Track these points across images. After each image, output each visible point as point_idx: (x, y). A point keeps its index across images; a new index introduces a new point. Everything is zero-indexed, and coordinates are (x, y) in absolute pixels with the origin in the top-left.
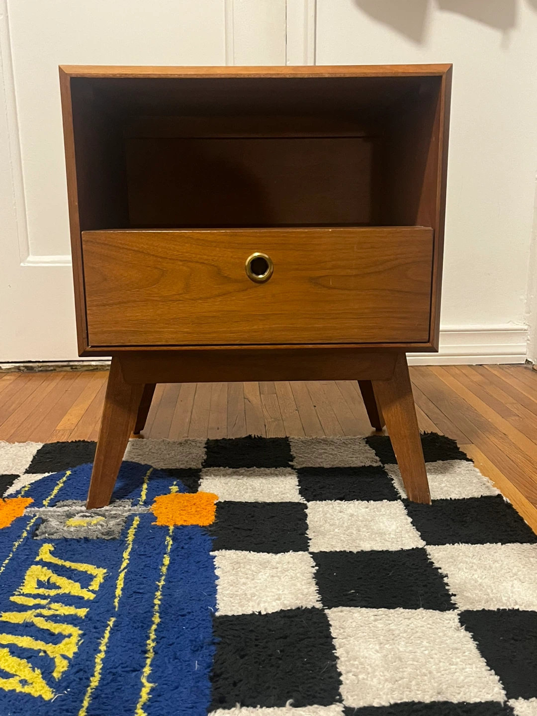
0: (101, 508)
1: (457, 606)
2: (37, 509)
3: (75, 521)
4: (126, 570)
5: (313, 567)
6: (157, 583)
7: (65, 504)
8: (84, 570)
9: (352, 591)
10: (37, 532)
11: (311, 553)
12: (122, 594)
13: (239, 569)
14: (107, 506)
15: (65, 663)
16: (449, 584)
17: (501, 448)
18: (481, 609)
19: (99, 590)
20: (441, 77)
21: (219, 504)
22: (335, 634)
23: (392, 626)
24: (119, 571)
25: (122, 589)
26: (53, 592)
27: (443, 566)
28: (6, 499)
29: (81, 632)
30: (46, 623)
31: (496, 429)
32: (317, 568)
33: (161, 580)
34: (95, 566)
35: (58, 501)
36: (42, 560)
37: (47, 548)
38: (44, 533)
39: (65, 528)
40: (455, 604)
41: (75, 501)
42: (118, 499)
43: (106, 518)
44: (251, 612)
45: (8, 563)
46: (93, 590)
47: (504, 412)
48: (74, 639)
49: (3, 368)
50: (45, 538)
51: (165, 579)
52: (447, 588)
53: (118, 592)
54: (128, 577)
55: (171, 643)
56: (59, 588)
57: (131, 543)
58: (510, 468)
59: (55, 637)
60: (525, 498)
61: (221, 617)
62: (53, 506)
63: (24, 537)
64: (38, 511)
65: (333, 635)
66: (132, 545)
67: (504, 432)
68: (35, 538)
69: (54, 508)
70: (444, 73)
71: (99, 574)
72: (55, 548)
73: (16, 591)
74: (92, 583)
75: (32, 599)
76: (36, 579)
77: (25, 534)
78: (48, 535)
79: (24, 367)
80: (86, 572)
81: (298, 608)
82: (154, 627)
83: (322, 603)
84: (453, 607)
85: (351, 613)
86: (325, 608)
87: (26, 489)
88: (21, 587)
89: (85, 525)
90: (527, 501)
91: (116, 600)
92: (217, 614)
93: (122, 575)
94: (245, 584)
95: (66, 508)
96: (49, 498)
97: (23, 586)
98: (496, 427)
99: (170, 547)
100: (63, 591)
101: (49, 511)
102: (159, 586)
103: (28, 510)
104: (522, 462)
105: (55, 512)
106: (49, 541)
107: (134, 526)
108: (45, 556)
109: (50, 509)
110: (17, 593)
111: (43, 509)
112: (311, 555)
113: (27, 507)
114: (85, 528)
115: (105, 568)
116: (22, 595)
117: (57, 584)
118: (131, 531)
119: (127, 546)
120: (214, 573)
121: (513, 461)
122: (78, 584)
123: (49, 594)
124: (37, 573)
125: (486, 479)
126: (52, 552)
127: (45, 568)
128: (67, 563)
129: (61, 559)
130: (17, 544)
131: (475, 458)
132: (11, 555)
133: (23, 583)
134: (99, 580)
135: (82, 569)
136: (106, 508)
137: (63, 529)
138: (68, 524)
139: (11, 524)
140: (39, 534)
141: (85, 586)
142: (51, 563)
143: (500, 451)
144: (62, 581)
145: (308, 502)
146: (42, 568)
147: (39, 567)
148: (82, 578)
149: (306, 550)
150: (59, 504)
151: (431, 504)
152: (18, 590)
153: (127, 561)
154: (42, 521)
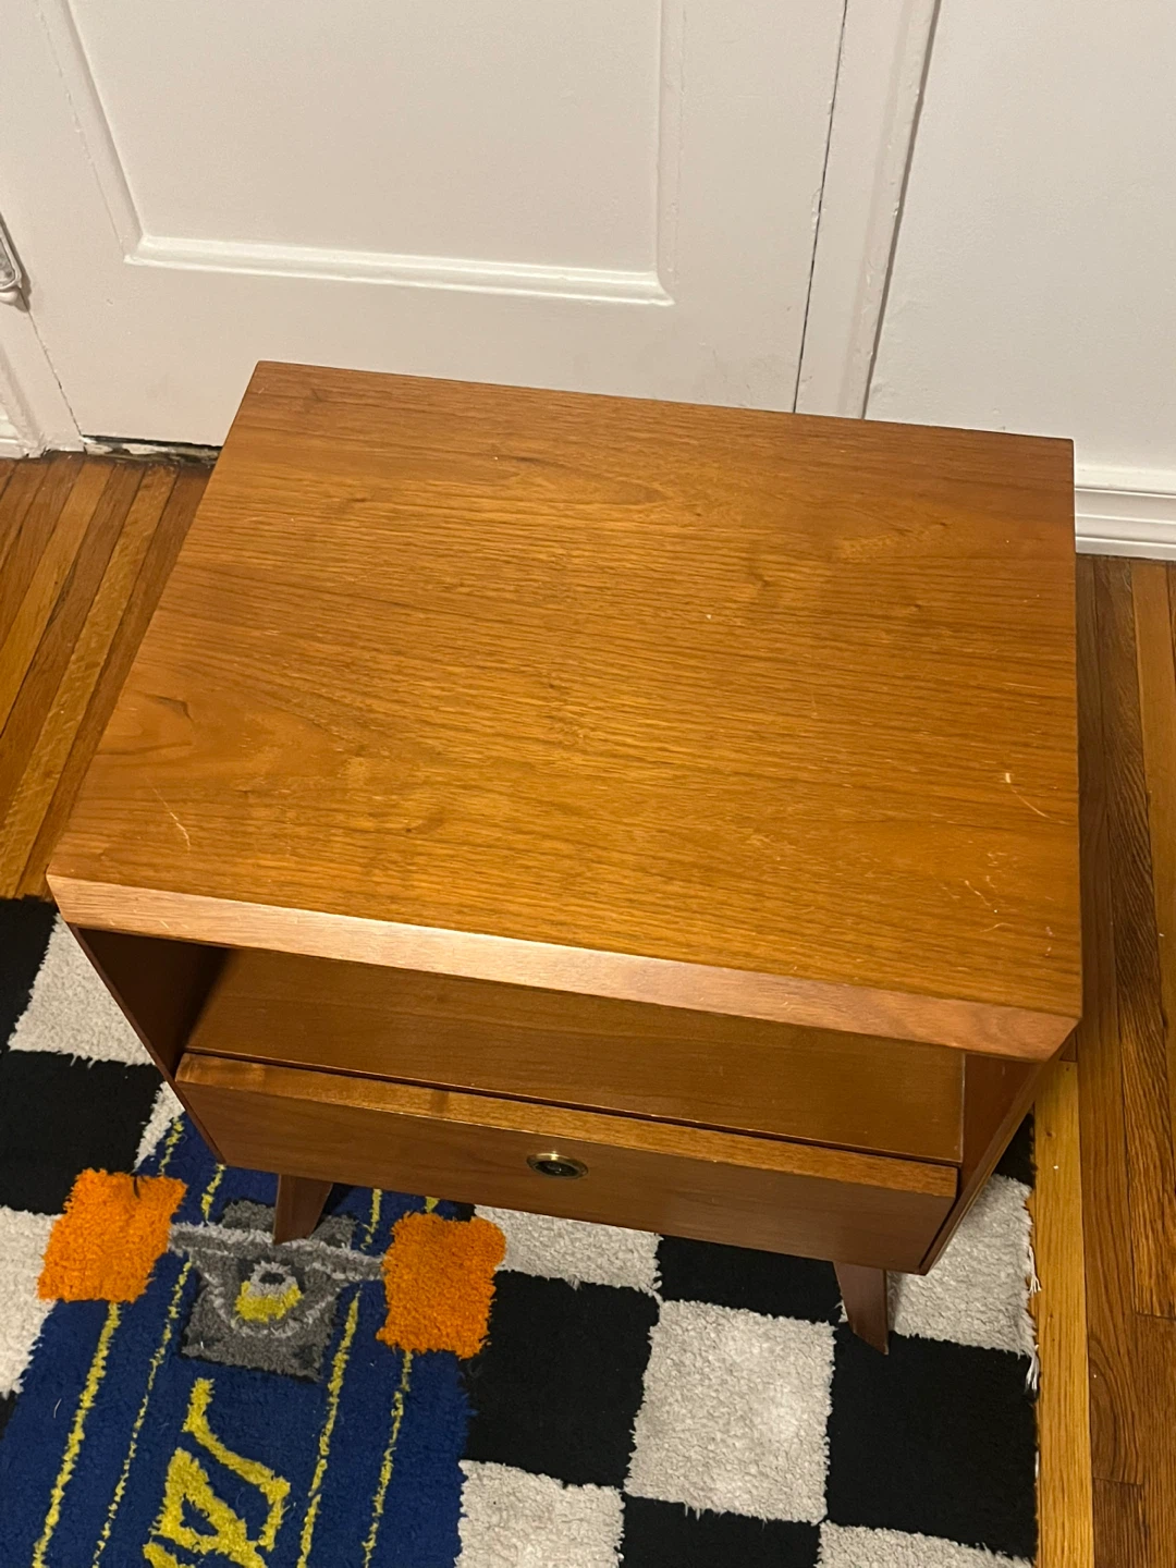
0: (298, 1241)
2: (190, 1227)
3: (254, 1299)
4: (318, 1498)
5: (617, 1550)
6: (363, 1543)
7: (239, 1215)
8: (255, 1482)
10: (187, 1330)
14: (309, 1238)
17: (1126, 1088)
19: (274, 1549)
21: (500, 1279)
24: (309, 1497)
25: (309, 1560)
26: (206, 1545)
28: (138, 1179)
31: (1155, 988)
32: (622, 1556)
33: (370, 1533)
34: (273, 1472)
35: (226, 1204)
36: (191, 1433)
37: (201, 1391)
38: (199, 1335)
39: (233, 1324)
41: (256, 1209)
42: (330, 1212)
43: (302, 1288)
45: (142, 1427)
46: (265, 1548)
49: (132, 452)
50: (199, 1357)
51: (378, 1530)
54: (320, 1521)
56: (212, 1531)
57: (335, 1401)
58: (1108, 1199)
60: (1084, 1338)
62: (217, 1221)
63: (165, 1343)
64: (192, 1239)
66: (337, 1412)
67: (1167, 1009)
68: (184, 1351)
69: (221, 1226)
71: (276, 1489)
72: (213, 1396)
73: (152, 1525)
74: (264, 1528)
76: (182, 1495)
77: (168, 1335)
78: (205, 1346)
79: (178, 455)
80: (258, 1487)
87: (174, 1139)
88: (159, 1517)
89: (266, 1320)
90: (1084, 1351)
93: (312, 1511)
95: (237, 1235)
96: (211, 1188)
97: (162, 1512)
98: (1160, 981)
99: (397, 1425)
100: (220, 1544)
101: (208, 1241)
102: (365, 1555)
103: (175, 1229)
104: (1146, 1170)
105: (219, 1249)
106: (205, 1367)
107: (346, 1343)
108: (196, 1423)
109: (214, 1231)
110: (154, 1532)
111: (200, 1229)
112: (623, 1505)
113: (175, 1219)
114: (266, 1332)
115: (288, 1481)
116: (160, 1540)
117: (212, 1519)
118: (340, 1360)
119: (328, 1412)
120: (456, 1530)
121: (1127, 1162)
122: (242, 1526)
123: (199, 1551)
124: (184, 1477)
125: (1029, 1266)
126: (210, 1413)
127: (197, 1463)
128: (230, 1454)
129: (221, 1439)
130: (155, 1363)
131: (1054, 1134)
132: (145, 1401)
133: (164, 1506)
134: (275, 1519)
135: (252, 1479)
136: (306, 1244)
137: (229, 1327)
138: (237, 1309)
139: (147, 1288)
140: (190, 1335)
141: (254, 1533)
142: (205, 1449)
143: (1119, 1107)
144: (220, 1513)
145: (664, 1300)
146: (192, 1461)
147: (187, 1456)
148: (251, 1507)
149: (620, 1485)
150: (230, 1213)
151: (887, 1353)
152: (155, 1524)
153: (324, 1461)
154: (196, 1285)
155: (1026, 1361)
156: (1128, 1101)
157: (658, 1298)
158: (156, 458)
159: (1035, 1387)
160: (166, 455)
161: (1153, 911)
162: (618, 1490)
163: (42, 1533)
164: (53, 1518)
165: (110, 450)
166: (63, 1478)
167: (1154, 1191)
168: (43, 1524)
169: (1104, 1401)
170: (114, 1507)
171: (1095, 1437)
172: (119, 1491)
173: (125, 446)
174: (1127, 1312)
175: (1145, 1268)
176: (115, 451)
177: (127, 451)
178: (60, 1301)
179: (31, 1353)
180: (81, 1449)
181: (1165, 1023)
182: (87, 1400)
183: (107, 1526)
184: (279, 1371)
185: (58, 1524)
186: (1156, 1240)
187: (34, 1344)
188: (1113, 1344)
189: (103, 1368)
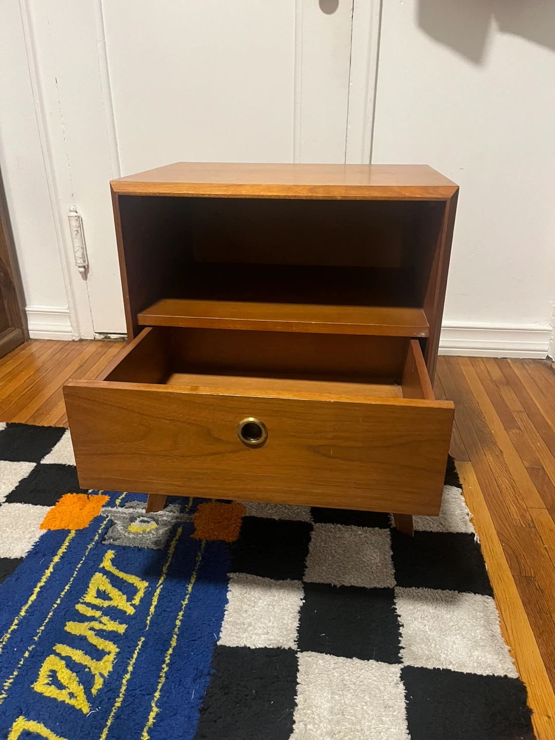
0: (156, 512)
1: (402, 660)
2: (110, 509)
3: (136, 527)
4: (161, 586)
5: (301, 599)
6: (182, 602)
7: (132, 505)
8: (132, 582)
9: (324, 635)
10: (106, 536)
11: (304, 583)
12: (154, 612)
13: (245, 595)
14: (161, 510)
15: (101, 680)
16: (403, 635)
17: (492, 468)
18: (420, 667)
19: (139, 604)
20: (446, 201)
21: (245, 518)
22: (300, 680)
23: (346, 676)
24: (157, 586)
25: (156, 607)
26: (106, 604)
27: (403, 613)
28: (90, 496)
29: (118, 650)
30: (95, 637)
31: (495, 444)
32: (304, 601)
33: (185, 598)
34: (141, 579)
35: (127, 502)
36: (104, 567)
37: (110, 554)
38: (110, 538)
39: (126, 534)
40: (402, 658)
41: (139, 503)
42: (171, 503)
43: (158, 524)
44: (243, 645)
45: (81, 567)
46: (135, 604)
47: (509, 422)
48: (111, 657)
49: (111, 337)
50: (110, 544)
51: (189, 597)
52: (400, 638)
53: (152, 609)
54: (162, 594)
55: (179, 669)
56: (110, 599)
57: (171, 556)
58: (494, 496)
59: (99, 653)
60: (496, 534)
61: (221, 646)
62: (122, 507)
63: (95, 541)
64: (111, 512)
65: (298, 680)
66: (172, 559)
67: (501, 449)
68: (103, 542)
69: (123, 508)
70: (449, 198)
71: (142, 585)
72: (115, 555)
73: (81, 598)
74: (135, 597)
75: (90, 609)
76: (97, 588)
77: (97, 538)
78: (113, 540)
80: (133, 584)
81: (278, 648)
82: (170, 651)
83: (298, 644)
84: (398, 661)
85: (317, 659)
86: (298, 650)
88: (85, 595)
89: (141, 532)
90: (497, 537)
91: (149, 618)
92: (219, 643)
93: (158, 591)
94: (246, 611)
95: (131, 510)
96: (120, 498)
97: (87, 594)
98: (496, 442)
99: (199, 563)
100: (113, 603)
101: (119, 512)
102: (183, 605)
103: (104, 509)
104: (507, 488)
105: (122, 514)
106: (111, 547)
107: (177, 537)
108: (107, 564)
109: (120, 509)
110: (81, 601)
111: (114, 509)
112: (303, 586)
113: (103, 506)
114: (141, 536)
115: (147, 582)
116: (84, 603)
117: (110, 595)
118: (173, 543)
119: (167, 559)
120: (226, 596)
121: (498, 486)
122: (125, 597)
123: (103, 606)
124: (98, 581)
125: (467, 510)
126: (112, 561)
127: (105, 576)
128: (121, 573)
129: (117, 568)
130: (89, 547)
131: (467, 480)
132: (83, 559)
133: (87, 591)
134: (140, 594)
135: (130, 581)
136: (160, 512)
137: (124, 535)
138: (129, 529)
139: (89, 525)
140: (107, 538)
141: (129, 599)
142: (110, 572)
143: (490, 472)
144: (114, 593)
145: (315, 523)
146: (103, 576)
147: (101, 574)
148: (129, 591)
149: (300, 579)
150: (127, 504)
151: (413, 536)
152: (82, 598)
153: (164, 575)
154: (111, 523)
155: (473, 535)
156: (493, 471)
157: (313, 523)
158: (119, 340)
159: (479, 542)
160: (123, 338)
161: (488, 427)
162: (300, 582)
163: (26, 602)
164: (33, 597)
165: (104, 337)
166: (42, 584)
167: (511, 493)
168: (28, 599)
169: (510, 551)
170: (63, 593)
171: (509, 563)
172: (67, 587)
173: (109, 335)
174: (511, 526)
175: (515, 514)
176: (105, 338)
177: (109, 337)
178: (49, 530)
179: (33, 546)
180: (51, 575)
181: (501, 452)
182: (56, 559)
183: (59, 600)
184: (146, 548)
185: (35, 600)
186: (517, 506)
187: (35, 543)
188: (509, 535)
189: (66, 549)
